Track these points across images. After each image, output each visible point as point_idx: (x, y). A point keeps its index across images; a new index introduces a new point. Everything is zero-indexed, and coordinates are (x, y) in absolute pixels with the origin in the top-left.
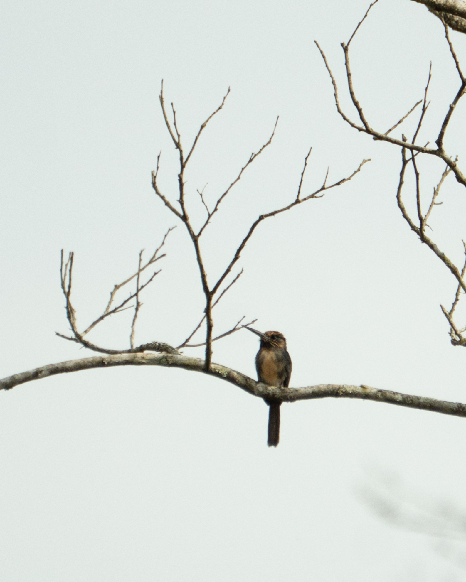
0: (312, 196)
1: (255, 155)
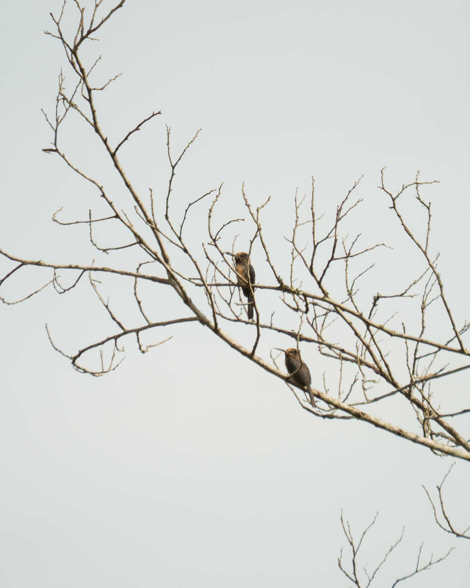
0: (425, 568)
1: (393, 548)
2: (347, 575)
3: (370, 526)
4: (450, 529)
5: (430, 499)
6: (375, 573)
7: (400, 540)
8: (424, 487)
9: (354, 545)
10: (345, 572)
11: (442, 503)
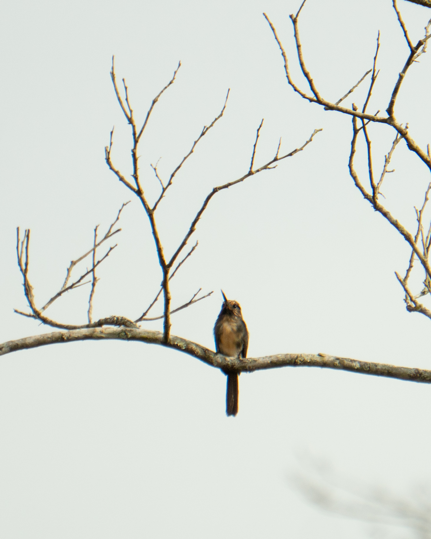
0: (265, 167)
1: (207, 129)
2: (121, 179)
3: (166, 88)
4: (312, 96)
5: (276, 38)
6: (173, 176)
7: (221, 115)
8: (266, 17)
9: (135, 123)
10: (117, 173)
11: (298, 46)
